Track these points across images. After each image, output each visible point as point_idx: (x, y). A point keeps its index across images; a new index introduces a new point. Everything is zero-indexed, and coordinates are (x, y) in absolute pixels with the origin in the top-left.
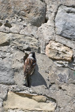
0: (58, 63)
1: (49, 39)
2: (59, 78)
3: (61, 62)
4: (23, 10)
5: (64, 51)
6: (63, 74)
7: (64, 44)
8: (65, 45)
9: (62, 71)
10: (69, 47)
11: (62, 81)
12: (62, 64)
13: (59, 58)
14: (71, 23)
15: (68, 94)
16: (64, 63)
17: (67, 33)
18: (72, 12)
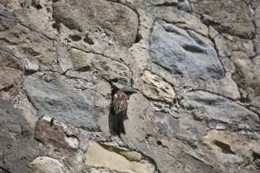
0: (155, 105)
1: (144, 68)
2: (157, 128)
3: (160, 104)
4: (108, 21)
5: (164, 88)
6: (162, 122)
7: (163, 77)
8: (164, 80)
9: (162, 117)
10: (169, 83)
11: (161, 133)
12: (160, 107)
13: (157, 97)
14: (173, 47)
15: (171, 153)
16: (163, 105)
17: (166, 62)
18: (172, 31)
